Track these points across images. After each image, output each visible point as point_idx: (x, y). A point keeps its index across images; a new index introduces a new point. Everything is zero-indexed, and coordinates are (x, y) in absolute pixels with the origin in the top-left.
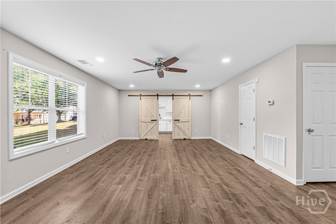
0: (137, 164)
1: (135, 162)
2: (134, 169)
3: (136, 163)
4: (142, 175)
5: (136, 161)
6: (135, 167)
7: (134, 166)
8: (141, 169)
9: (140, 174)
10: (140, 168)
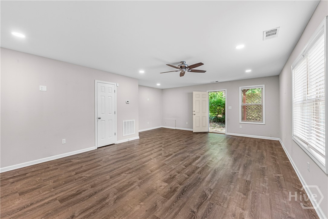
0: (199, 168)
1: (200, 173)
2: (203, 163)
3: (198, 170)
4: (199, 157)
5: (198, 173)
6: (202, 164)
7: (203, 166)
8: (197, 161)
9: (200, 158)
10: (198, 163)
